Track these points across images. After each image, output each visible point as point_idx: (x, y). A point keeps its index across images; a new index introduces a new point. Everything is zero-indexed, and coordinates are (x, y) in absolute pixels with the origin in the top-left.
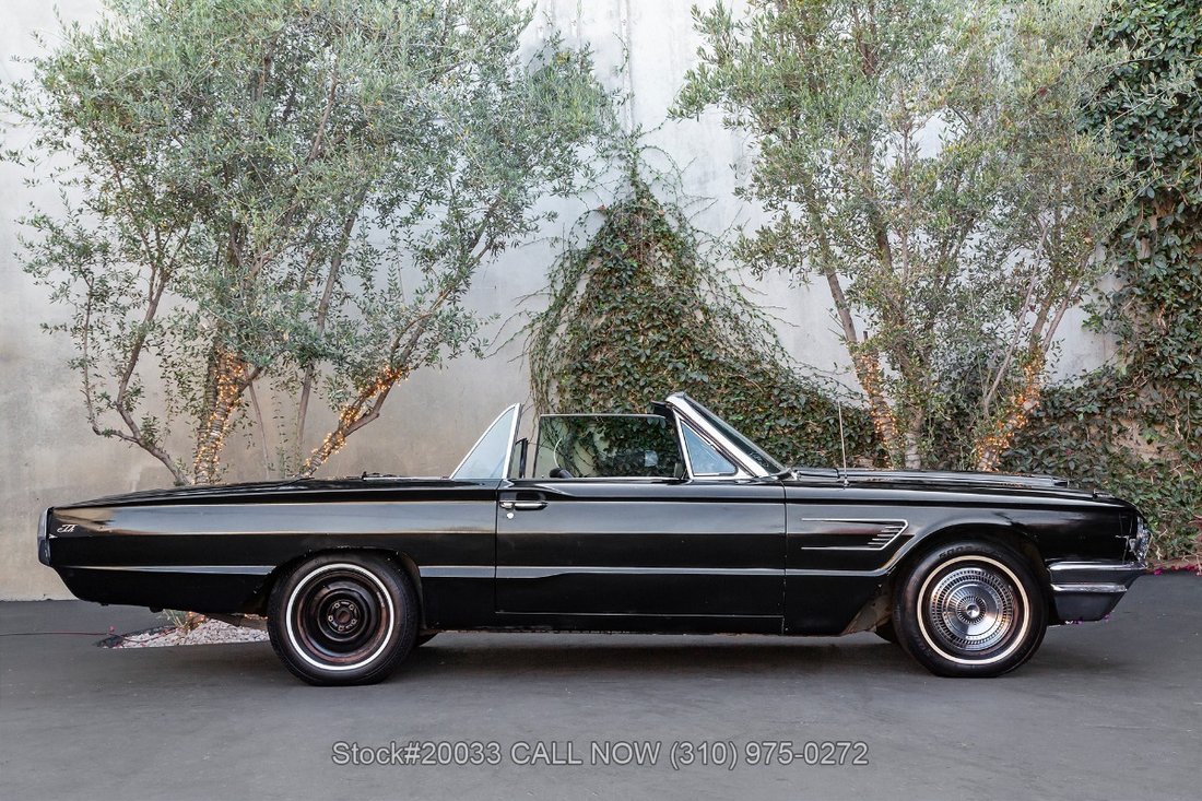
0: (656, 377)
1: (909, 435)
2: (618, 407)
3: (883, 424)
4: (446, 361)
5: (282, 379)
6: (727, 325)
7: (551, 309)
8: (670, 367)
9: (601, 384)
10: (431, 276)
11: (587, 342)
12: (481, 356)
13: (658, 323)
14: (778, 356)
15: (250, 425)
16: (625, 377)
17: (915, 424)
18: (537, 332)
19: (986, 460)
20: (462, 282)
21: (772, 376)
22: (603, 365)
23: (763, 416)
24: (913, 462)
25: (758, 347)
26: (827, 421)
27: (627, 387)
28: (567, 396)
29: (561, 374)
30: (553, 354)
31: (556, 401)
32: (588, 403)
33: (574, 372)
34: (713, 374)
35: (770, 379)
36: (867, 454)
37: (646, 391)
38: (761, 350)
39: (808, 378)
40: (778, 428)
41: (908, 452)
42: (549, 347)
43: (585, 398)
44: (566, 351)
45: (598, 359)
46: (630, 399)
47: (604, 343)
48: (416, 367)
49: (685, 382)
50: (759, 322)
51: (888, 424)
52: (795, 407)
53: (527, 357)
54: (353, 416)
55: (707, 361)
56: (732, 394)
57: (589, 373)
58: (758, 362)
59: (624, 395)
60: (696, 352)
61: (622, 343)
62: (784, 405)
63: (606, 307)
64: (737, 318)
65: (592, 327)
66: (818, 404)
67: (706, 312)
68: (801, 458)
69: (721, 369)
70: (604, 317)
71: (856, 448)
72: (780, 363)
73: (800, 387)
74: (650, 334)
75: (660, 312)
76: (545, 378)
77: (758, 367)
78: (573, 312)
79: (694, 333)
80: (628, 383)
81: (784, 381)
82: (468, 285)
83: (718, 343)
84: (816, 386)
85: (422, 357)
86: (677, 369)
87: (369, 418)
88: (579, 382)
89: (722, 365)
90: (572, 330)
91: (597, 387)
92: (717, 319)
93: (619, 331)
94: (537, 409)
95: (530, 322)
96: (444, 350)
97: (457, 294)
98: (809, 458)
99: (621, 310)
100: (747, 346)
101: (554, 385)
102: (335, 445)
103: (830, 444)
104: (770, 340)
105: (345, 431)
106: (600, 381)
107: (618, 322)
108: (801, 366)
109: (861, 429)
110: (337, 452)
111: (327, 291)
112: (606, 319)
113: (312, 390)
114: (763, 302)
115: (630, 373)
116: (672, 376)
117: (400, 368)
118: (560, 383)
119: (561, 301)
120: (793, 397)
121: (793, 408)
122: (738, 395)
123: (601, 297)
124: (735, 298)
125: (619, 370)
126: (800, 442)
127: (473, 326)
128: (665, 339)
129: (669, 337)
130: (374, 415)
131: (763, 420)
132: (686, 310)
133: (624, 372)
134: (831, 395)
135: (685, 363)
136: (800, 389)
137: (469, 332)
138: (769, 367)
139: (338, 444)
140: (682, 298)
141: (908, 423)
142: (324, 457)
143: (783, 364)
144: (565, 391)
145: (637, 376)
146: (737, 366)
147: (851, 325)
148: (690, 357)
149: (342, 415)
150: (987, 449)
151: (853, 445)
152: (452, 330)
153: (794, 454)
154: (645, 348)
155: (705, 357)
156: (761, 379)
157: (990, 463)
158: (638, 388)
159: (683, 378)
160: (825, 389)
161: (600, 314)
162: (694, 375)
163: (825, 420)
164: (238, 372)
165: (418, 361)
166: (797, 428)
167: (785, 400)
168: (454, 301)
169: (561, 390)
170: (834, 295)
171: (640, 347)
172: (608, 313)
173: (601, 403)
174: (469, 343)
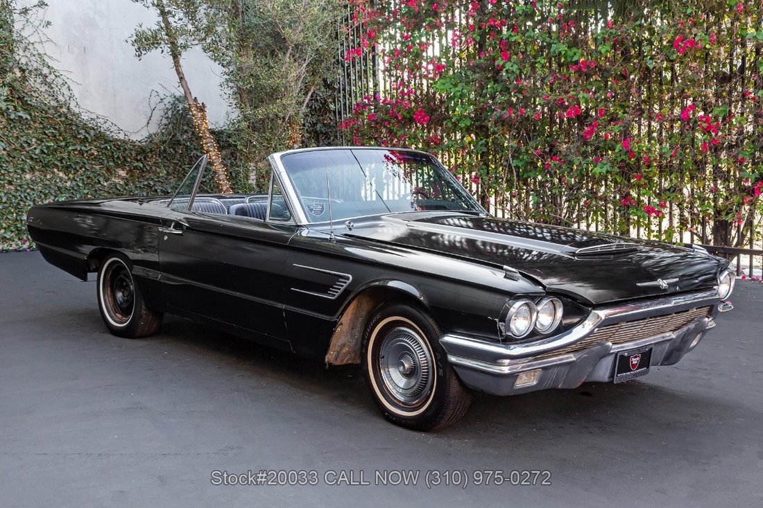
14: (73, 104)
23: (64, 143)
25: (61, 97)
34: (31, 114)
38: (63, 99)
39: (94, 119)
50: (60, 81)
52: (87, 138)
55: (28, 105)
58: (61, 107)
60: (19, 98)
62: (80, 136)
64: (46, 76)
67: (23, 70)
69: (36, 111)
77: (61, 111)
83: (32, 93)
89: (37, 108)
121: (85, 138)
122: (50, 129)
135: (12, 105)
138: (66, 111)
143: (76, 109)
155: (28, 102)
156: (64, 119)
159: (13, 116)
162: (21, 115)
163: (103, 146)
167: (81, 133)
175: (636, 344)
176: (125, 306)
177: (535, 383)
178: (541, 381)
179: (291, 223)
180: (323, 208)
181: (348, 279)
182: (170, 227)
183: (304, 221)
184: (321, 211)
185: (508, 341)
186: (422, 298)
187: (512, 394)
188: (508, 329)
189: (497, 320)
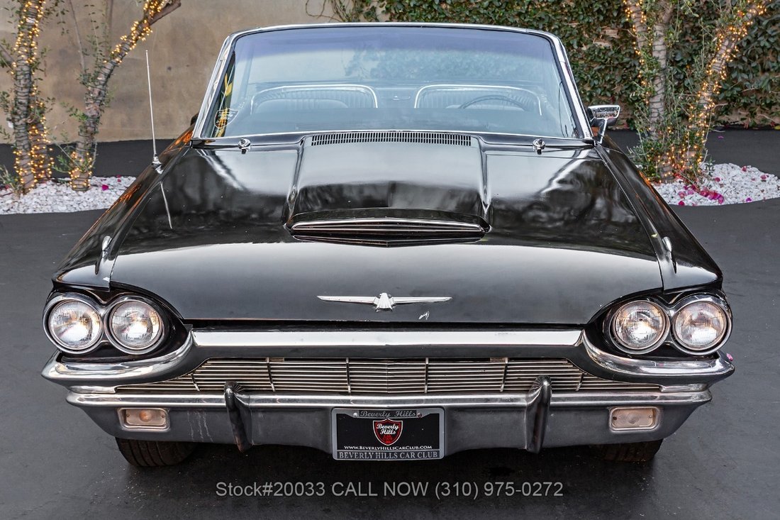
1: (657, 28)
3: (633, 13)
15: (63, 13)
17: (665, 18)
19: (724, 48)
24: (659, 52)
36: (613, 26)
40: (537, 3)
41: (656, 43)
51: (639, 13)
54: (157, 7)
68: (555, 29)
71: (604, 20)
87: (171, 8)
98: (563, 29)
102: (141, 33)
103: (581, 17)
105: (149, 20)
109: (609, 4)
110: (144, 39)
126: (555, 16)
130: (176, 5)
139: (145, 32)
141: (658, 16)
142: (133, 44)
149: (146, 6)
150: (727, 38)
151: (601, 18)
153: (550, 25)
157: (729, 51)
166: (553, 3)
184: (227, 122)
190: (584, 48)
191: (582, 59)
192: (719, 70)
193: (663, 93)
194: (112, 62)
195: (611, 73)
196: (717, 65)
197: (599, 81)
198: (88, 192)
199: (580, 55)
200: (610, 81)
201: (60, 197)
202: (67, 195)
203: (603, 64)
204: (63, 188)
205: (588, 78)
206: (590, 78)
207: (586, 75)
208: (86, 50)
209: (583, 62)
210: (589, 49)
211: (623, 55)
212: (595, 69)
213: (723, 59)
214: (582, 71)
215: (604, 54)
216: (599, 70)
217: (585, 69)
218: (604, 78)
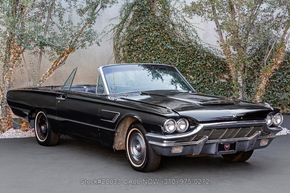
0: (156, 47)
1: (239, 72)
2: (143, 57)
3: (231, 67)
4: (87, 47)
5: (33, 51)
6: (181, 29)
7: (120, 23)
8: (161, 44)
9: (137, 49)
10: (83, 18)
11: (133, 35)
12: (99, 45)
13: (157, 29)
14: (197, 40)
15: (22, 66)
16: (145, 47)
17: (241, 69)
18: (116, 31)
19: (264, 80)
20: (93, 21)
21: (195, 47)
22: (138, 43)
23: (192, 61)
24: (240, 81)
25: (191, 37)
26: (213, 63)
27: (146, 50)
28: (126, 53)
29: (124, 46)
30: (121, 39)
31: (122, 55)
32: (133, 56)
33: (128, 45)
34: (175, 46)
35: (194, 48)
36: (227, 74)
37: (152, 52)
38: (191, 38)
39: (207, 48)
40: (197, 65)
41: (239, 78)
42: (120, 36)
43: (132, 54)
44: (125, 38)
45: (136, 40)
46: (147, 54)
47: (138, 35)
48: (78, 48)
49: (166, 49)
50: (191, 29)
51: (233, 67)
52: (203, 58)
53: (112, 40)
54: (57, 64)
55: (173, 42)
56: (181, 53)
57: (133, 45)
58: (191, 42)
59: (145, 53)
60: (169, 39)
61: (144, 35)
62: (199, 57)
63: (139, 23)
64: (184, 27)
65: (134, 30)
66: (210, 57)
67: (173, 25)
68: (204, 75)
69: (178, 45)
70: (138, 26)
71: (223, 72)
72: (198, 43)
73: (205, 51)
74: (154, 32)
75: (157, 25)
76: (118, 47)
77: (190, 44)
78: (128, 24)
79: (169, 32)
80: (146, 49)
81: (199, 49)
82: (95, 22)
83: (177, 36)
84: (210, 51)
85: (80, 45)
86: (163, 44)
87: (62, 64)
88: (130, 48)
89: (178, 43)
90: (127, 31)
91: (136, 50)
92: (177, 27)
93: (143, 31)
94: (116, 58)
95: (113, 28)
96: (87, 43)
97: (91, 24)
98: (207, 75)
99: (144, 24)
100: (187, 37)
101: (121, 49)
102: (50, 73)
103: (214, 70)
104: (195, 35)
105: (54, 68)
106: (137, 48)
107: (143, 28)
108: (205, 44)
109: (225, 65)
110: (51, 75)
111: (47, 22)
112: (139, 27)
113: (43, 55)
114: (192, 22)
115: (147, 46)
116: (161, 47)
117: (72, 49)
118: (123, 49)
119: (124, 21)
120: (202, 54)
121: (202, 58)
122: (184, 54)
123: (137, 19)
124: (183, 20)
125: (143, 44)
126: (204, 70)
127: (97, 35)
128: (159, 34)
129: (161, 33)
130: (63, 63)
131: (192, 62)
132: (167, 24)
133: (145, 45)
134: (215, 54)
135: (166, 42)
136: (205, 52)
137: (95, 37)
138: (194, 44)
139: (52, 73)
140: (165, 20)
141: (239, 68)
142: (47, 77)
143: (199, 43)
144: (125, 51)
145: (149, 47)
146: (183, 44)
147: (221, 34)
148: (167, 40)
149: (53, 64)
150: (265, 76)
151: (222, 71)
152: (90, 37)
153: (202, 73)
154: (153, 37)
155: (172, 41)
156: (191, 48)
157: (266, 81)
158: (150, 51)
159: (165, 48)
160: (213, 52)
161: (137, 25)
162: (169, 47)
163: (213, 62)
164: (18, 49)
165: (79, 47)
166: (203, 65)
167: (199, 56)
168: (90, 27)
169: (124, 51)
170: (216, 24)
171: (150, 37)
172: (140, 25)
173: (137, 55)
174: (95, 41)
175: (227, 140)
176: (45, 132)
177: (181, 151)
178: (183, 151)
179: (104, 94)
180: (116, 88)
181: (118, 114)
182: (61, 97)
183: (108, 93)
184: (116, 90)
185: (166, 134)
186: (140, 120)
187: (171, 156)
188: (165, 129)
189: (161, 126)
190: (216, 82)
191: (215, 86)
192: (263, 88)
193: (242, 96)
194: (39, 84)
195: (226, 92)
196: (261, 86)
197: (222, 95)
198: (28, 132)
199: (214, 85)
200: (226, 95)
201: (18, 133)
202: (20, 133)
203: (223, 88)
204: (18, 130)
205: (217, 93)
206: (218, 94)
207: (216, 92)
208: (30, 79)
209: (216, 87)
210: (218, 82)
211: (231, 85)
212: (220, 90)
213: (264, 84)
214: (215, 91)
215: (224, 84)
216: (222, 91)
217: (216, 90)
218: (224, 94)
